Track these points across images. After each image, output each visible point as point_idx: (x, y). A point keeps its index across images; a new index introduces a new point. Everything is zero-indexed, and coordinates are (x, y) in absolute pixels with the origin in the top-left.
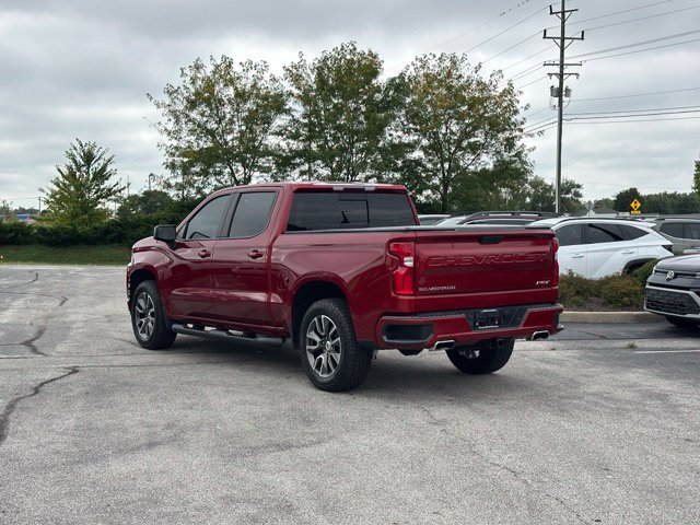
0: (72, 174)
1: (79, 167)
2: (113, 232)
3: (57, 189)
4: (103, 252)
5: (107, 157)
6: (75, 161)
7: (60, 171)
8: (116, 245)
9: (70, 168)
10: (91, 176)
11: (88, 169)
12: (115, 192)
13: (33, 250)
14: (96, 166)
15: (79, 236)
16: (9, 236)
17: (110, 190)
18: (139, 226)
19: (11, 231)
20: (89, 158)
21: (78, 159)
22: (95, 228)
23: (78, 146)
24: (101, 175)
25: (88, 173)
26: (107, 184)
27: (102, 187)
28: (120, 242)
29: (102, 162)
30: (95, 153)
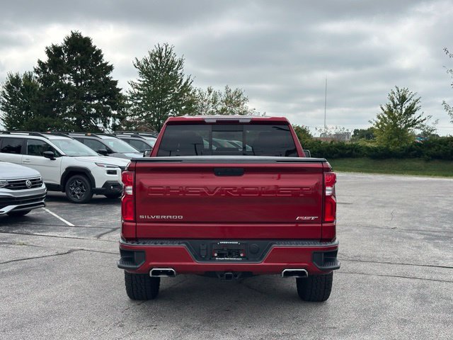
0: (391, 111)
1: (395, 106)
2: (415, 150)
3: (379, 121)
4: (407, 163)
5: (415, 98)
6: (393, 102)
7: (382, 108)
8: (417, 159)
9: (389, 106)
10: (404, 111)
11: (401, 107)
12: (418, 122)
13: (361, 162)
14: (407, 105)
15: (391, 152)
16: (347, 152)
17: (415, 121)
18: (434, 146)
19: (349, 149)
20: (403, 99)
21: (396, 101)
22: (403, 147)
23: (396, 91)
24: (411, 111)
25: (401, 110)
26: (413, 117)
27: (409, 119)
28: (419, 157)
29: (411, 102)
30: (407, 96)
